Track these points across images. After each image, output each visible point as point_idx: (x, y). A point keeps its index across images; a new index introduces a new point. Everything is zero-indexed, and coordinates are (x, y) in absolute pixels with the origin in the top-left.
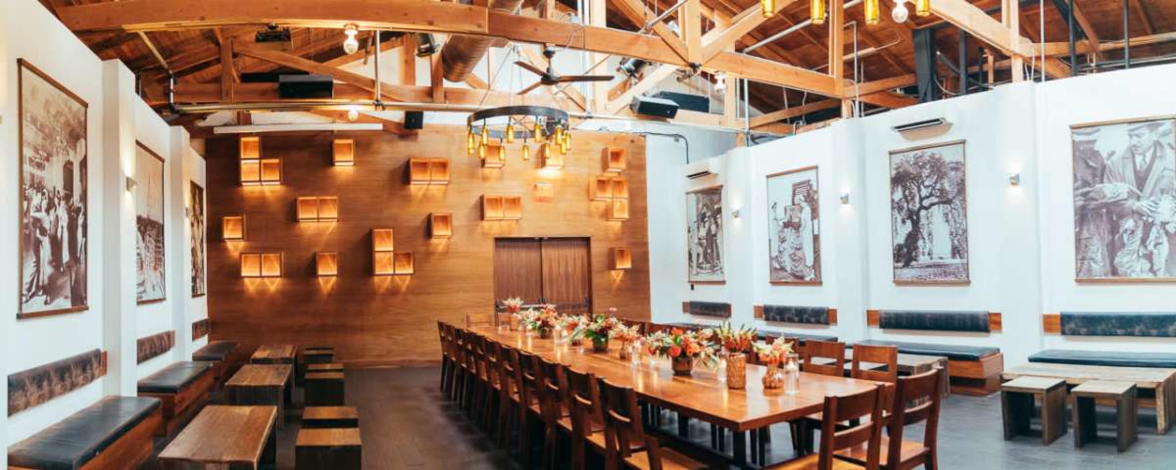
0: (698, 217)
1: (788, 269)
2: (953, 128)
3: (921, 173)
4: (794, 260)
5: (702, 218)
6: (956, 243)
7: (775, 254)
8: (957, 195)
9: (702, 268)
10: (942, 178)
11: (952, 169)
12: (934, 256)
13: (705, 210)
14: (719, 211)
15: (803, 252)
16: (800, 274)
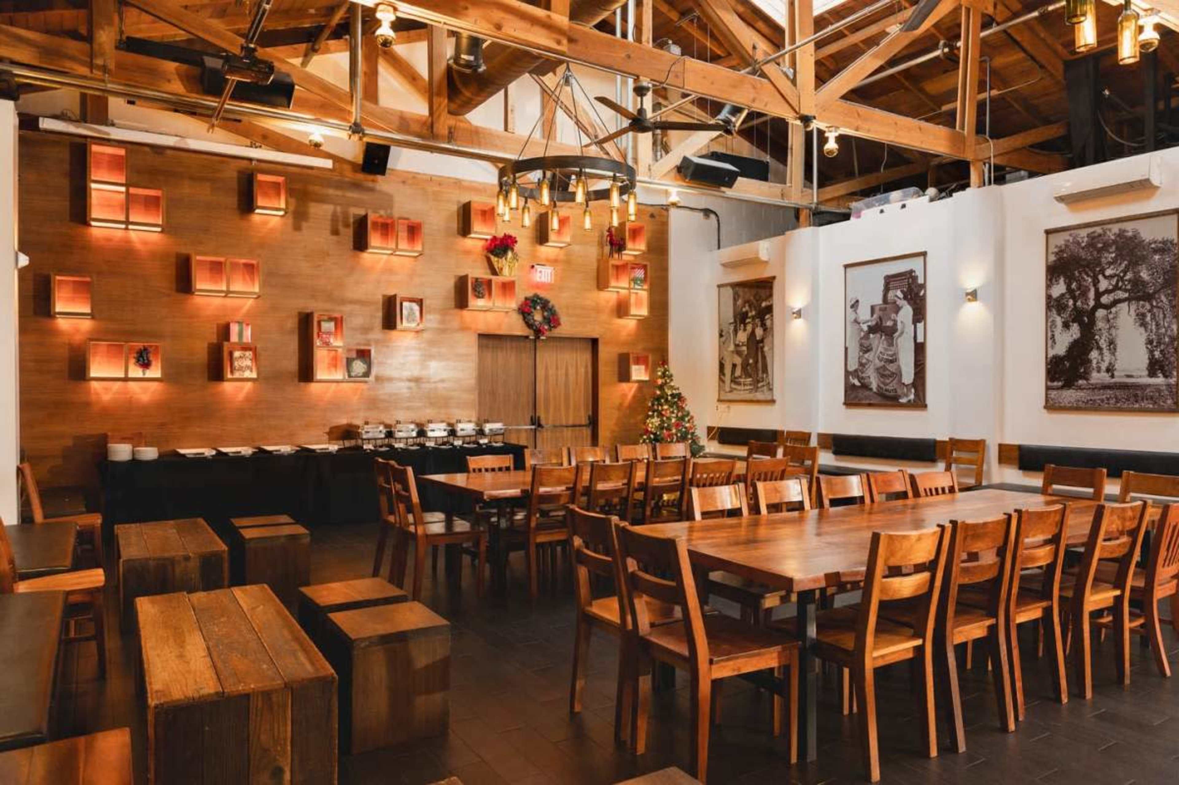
0: (735, 317)
1: (874, 386)
2: (1158, 192)
3: (1100, 257)
4: (883, 376)
5: (741, 319)
6: (1157, 354)
7: (853, 366)
8: (1162, 288)
9: (739, 384)
10: (1136, 264)
11: (1156, 251)
12: (1116, 373)
13: (747, 308)
14: (769, 309)
15: (899, 366)
16: (891, 393)
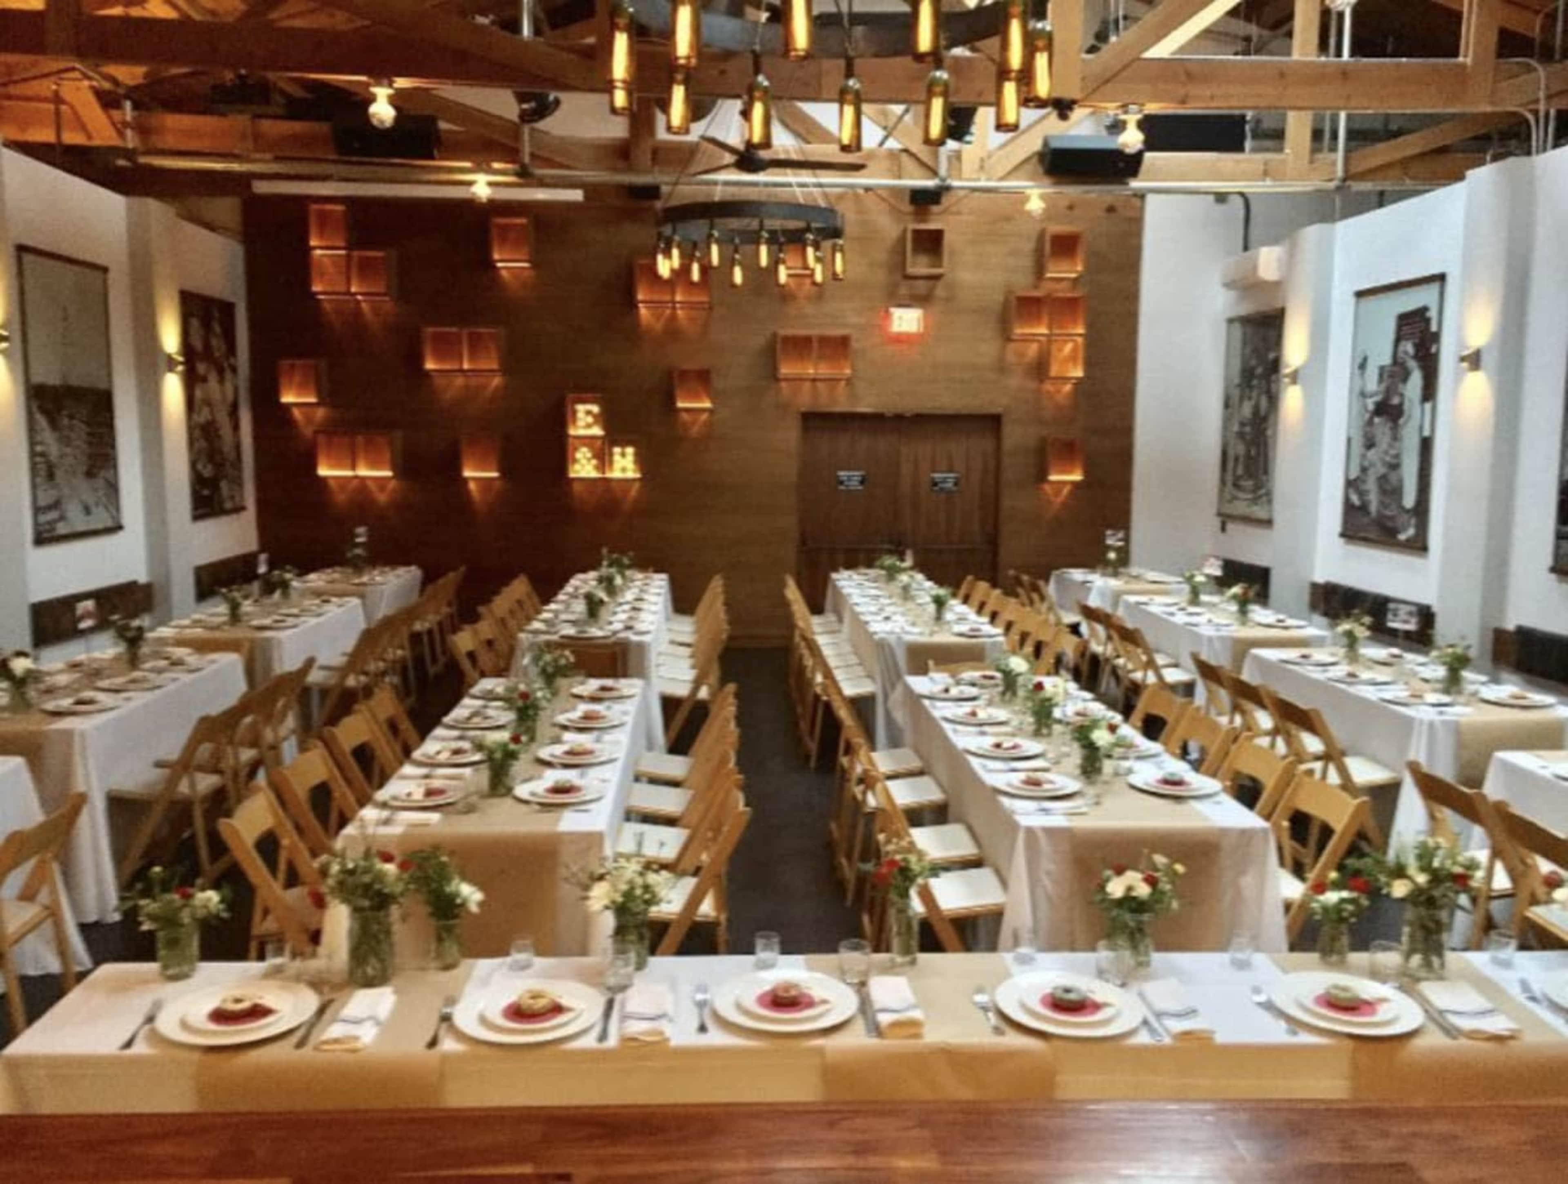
0: (1242, 375)
4: (1383, 491)
5: (1248, 378)
7: (1354, 470)
14: (1275, 365)
15: (1400, 475)
16: (1390, 524)
